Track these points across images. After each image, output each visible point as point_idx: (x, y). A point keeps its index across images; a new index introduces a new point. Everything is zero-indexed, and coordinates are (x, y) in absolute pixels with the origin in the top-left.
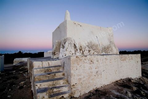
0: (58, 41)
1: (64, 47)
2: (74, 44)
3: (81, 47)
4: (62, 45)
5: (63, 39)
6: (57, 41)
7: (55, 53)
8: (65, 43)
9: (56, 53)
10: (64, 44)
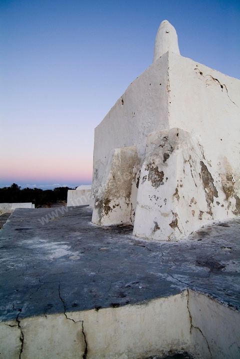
0: (122, 152)
1: (159, 178)
2: (202, 163)
3: (229, 178)
4: (150, 167)
5: (155, 136)
6: (117, 151)
7: (108, 201)
8: (166, 157)
9: (111, 205)
10: (158, 161)
